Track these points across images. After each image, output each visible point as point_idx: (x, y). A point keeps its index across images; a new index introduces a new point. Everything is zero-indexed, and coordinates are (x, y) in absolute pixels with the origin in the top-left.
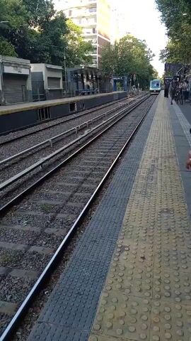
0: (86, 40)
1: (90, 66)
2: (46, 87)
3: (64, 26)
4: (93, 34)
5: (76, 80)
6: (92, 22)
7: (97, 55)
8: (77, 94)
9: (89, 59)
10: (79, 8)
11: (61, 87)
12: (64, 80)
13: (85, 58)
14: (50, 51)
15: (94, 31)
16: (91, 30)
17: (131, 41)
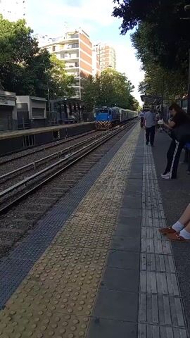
0: (69, 74)
1: (73, 97)
2: (31, 117)
3: (47, 61)
4: (75, 68)
5: (60, 110)
6: (74, 56)
7: (80, 87)
8: (61, 122)
9: (72, 91)
10: (63, 44)
11: (45, 117)
12: (47, 110)
13: (67, 90)
14: (34, 84)
15: (77, 65)
16: (73, 64)
17: (112, 74)
